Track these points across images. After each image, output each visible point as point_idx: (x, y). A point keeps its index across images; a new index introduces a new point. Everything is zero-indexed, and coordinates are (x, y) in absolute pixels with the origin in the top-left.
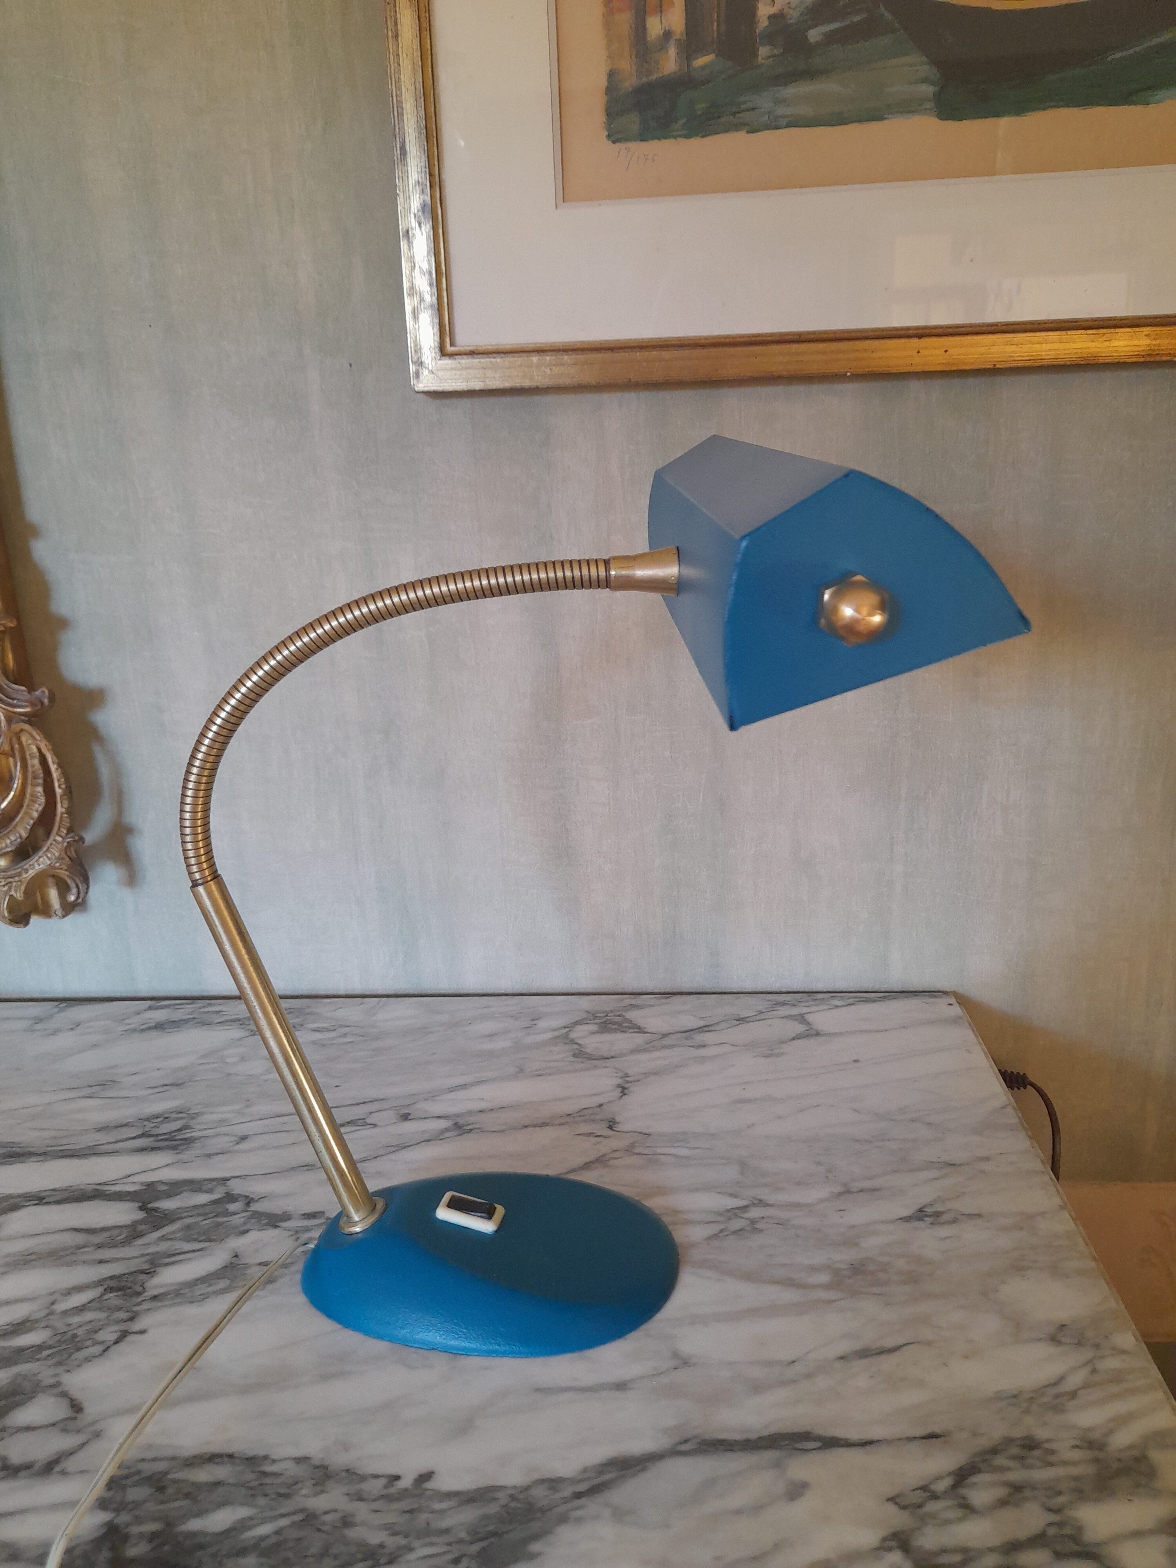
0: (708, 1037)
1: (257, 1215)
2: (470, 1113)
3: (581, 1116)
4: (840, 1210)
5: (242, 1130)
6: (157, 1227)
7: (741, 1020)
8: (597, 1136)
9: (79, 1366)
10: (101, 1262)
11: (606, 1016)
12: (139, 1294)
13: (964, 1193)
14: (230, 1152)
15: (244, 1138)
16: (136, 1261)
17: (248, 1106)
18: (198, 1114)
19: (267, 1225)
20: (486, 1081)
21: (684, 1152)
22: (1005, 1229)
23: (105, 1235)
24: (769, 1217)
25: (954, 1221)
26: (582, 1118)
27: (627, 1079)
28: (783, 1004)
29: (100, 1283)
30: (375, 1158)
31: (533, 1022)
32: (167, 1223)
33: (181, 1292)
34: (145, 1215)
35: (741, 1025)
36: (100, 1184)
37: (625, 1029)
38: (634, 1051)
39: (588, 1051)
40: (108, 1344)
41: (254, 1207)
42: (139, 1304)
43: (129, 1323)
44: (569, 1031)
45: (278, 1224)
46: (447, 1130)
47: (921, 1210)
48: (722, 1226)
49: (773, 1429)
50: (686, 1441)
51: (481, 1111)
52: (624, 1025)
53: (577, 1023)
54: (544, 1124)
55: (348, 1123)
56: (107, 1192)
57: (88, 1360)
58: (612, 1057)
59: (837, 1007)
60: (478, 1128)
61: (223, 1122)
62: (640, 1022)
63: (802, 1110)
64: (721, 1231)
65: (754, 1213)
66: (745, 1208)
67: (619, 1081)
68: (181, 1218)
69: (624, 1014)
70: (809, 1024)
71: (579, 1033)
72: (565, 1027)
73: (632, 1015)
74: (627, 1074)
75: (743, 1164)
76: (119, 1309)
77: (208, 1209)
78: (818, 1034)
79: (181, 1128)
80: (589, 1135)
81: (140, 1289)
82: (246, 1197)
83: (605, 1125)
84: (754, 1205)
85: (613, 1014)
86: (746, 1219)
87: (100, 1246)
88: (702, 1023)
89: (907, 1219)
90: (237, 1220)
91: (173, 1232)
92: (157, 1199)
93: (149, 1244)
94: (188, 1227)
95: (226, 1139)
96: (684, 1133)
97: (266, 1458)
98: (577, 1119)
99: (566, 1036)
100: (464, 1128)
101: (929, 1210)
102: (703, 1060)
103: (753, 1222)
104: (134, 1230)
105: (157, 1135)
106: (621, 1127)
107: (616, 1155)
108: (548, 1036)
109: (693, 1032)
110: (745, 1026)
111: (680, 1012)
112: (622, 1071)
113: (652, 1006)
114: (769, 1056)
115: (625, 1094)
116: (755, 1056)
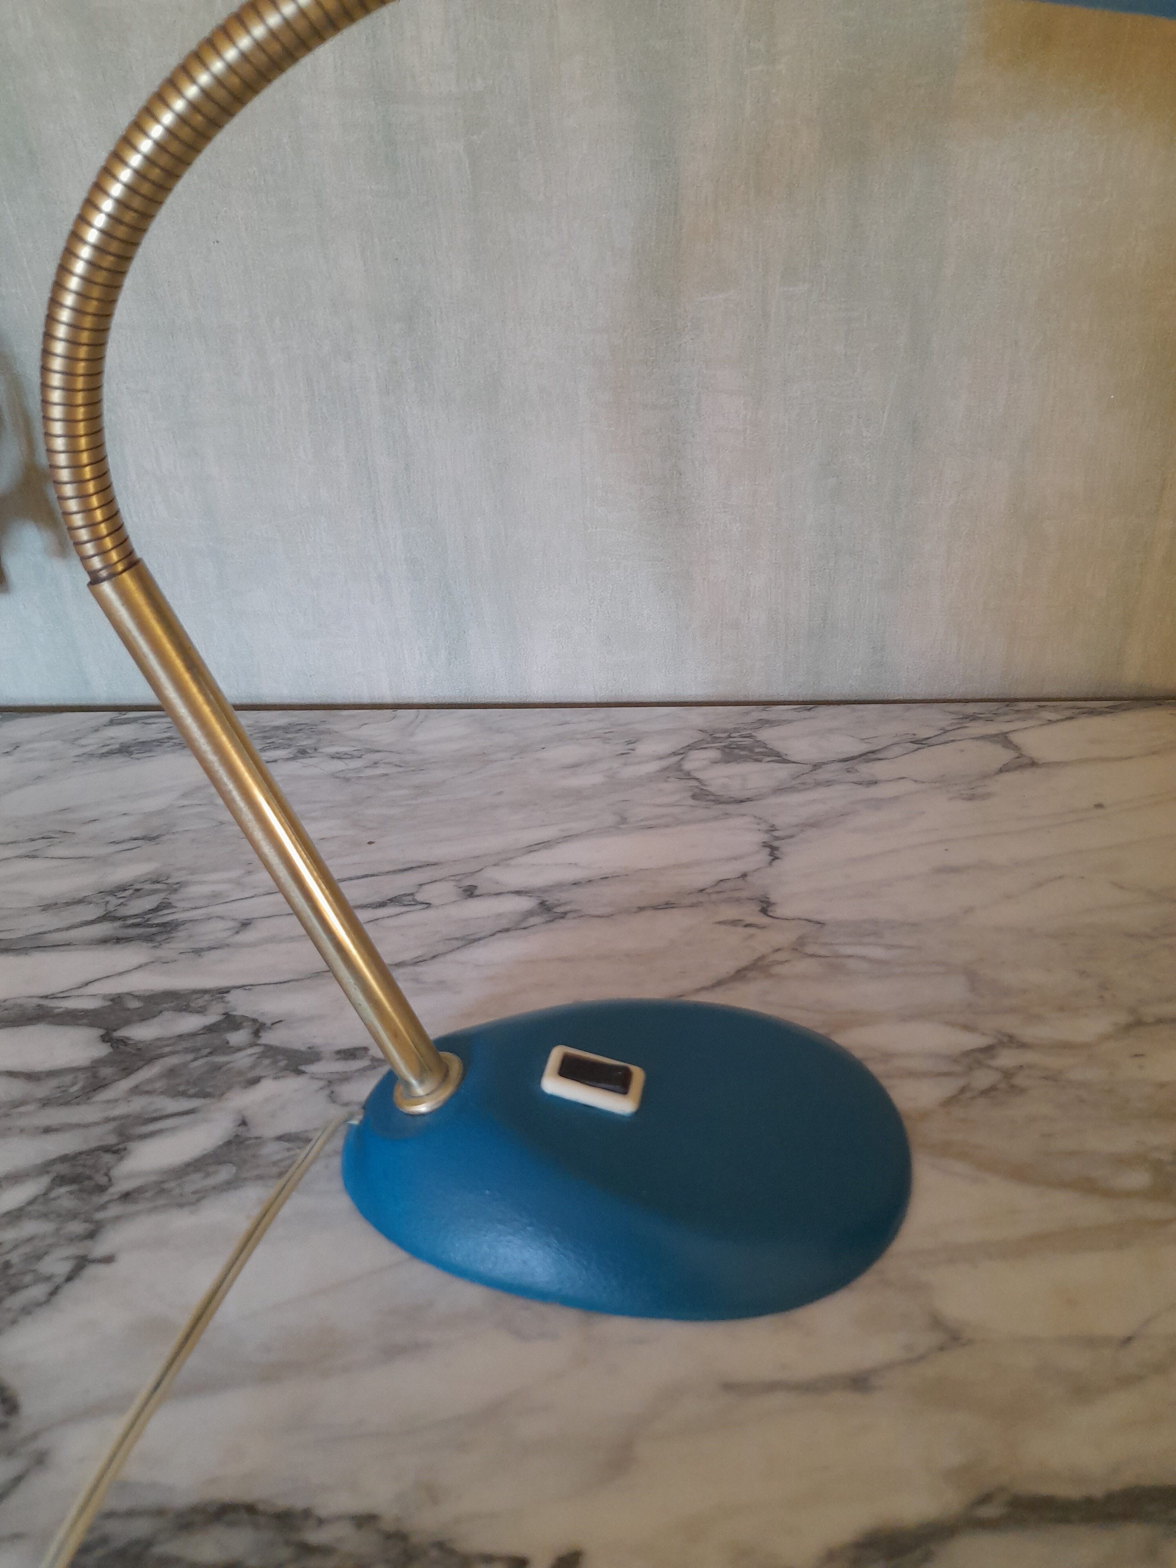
0: (878, 769)
1: (271, 1052)
2: (560, 886)
3: (719, 892)
4: (1136, 1056)
5: (243, 910)
6: (127, 1072)
7: (921, 743)
8: (746, 926)
9: (14, 1322)
10: (47, 1130)
11: (729, 736)
12: (101, 1189)
14: (228, 945)
15: (246, 924)
16: (98, 1131)
17: (250, 873)
18: (181, 885)
19: (287, 1069)
20: (577, 835)
21: (878, 953)
23: (53, 1083)
24: (1031, 1067)
26: (721, 896)
27: (776, 834)
28: (974, 718)
29: (44, 1168)
30: (434, 957)
31: (630, 746)
32: (141, 1063)
33: (166, 1186)
34: (111, 1050)
35: (921, 750)
36: (46, 997)
37: (759, 757)
38: (779, 790)
39: (712, 789)
40: (58, 1280)
41: (266, 1038)
42: (103, 1207)
43: (89, 1243)
44: (682, 759)
45: (303, 1068)
46: (530, 913)
48: (961, 1082)
49: (1128, 1478)
50: (985, 1499)
51: (575, 884)
52: (757, 750)
53: (691, 747)
54: (668, 906)
55: (391, 900)
56: (57, 1011)
57: (27, 1310)
58: (749, 800)
59: (1050, 722)
60: (575, 911)
61: (215, 898)
62: (778, 746)
63: (1039, 885)
64: (963, 1090)
65: (1007, 1059)
66: (989, 1050)
67: (765, 837)
68: (162, 1056)
69: (754, 734)
70: (1016, 748)
71: (696, 761)
72: (674, 754)
73: (765, 735)
74: (773, 825)
75: (971, 975)
76: (73, 1216)
77: (200, 1041)
78: (1033, 764)
79: (158, 906)
80: (734, 923)
81: (103, 1180)
82: (255, 1021)
83: (755, 907)
84: (1001, 1044)
85: (738, 734)
86: (997, 1069)
87: (46, 1103)
88: (864, 748)
90: (242, 1060)
91: (150, 1081)
92: (127, 1022)
93: (116, 1101)
94: (171, 1072)
95: (221, 925)
96: (875, 922)
97: (307, 1514)
98: (714, 897)
99: (678, 767)
100: (555, 910)
102: (878, 804)
103: (1008, 1074)
104: (95, 1076)
105: (124, 918)
106: (779, 911)
107: (779, 956)
108: (653, 767)
109: (855, 761)
110: (926, 752)
111: (831, 731)
112: (766, 822)
113: (790, 722)
114: (971, 798)
115: (776, 858)
116: (951, 799)
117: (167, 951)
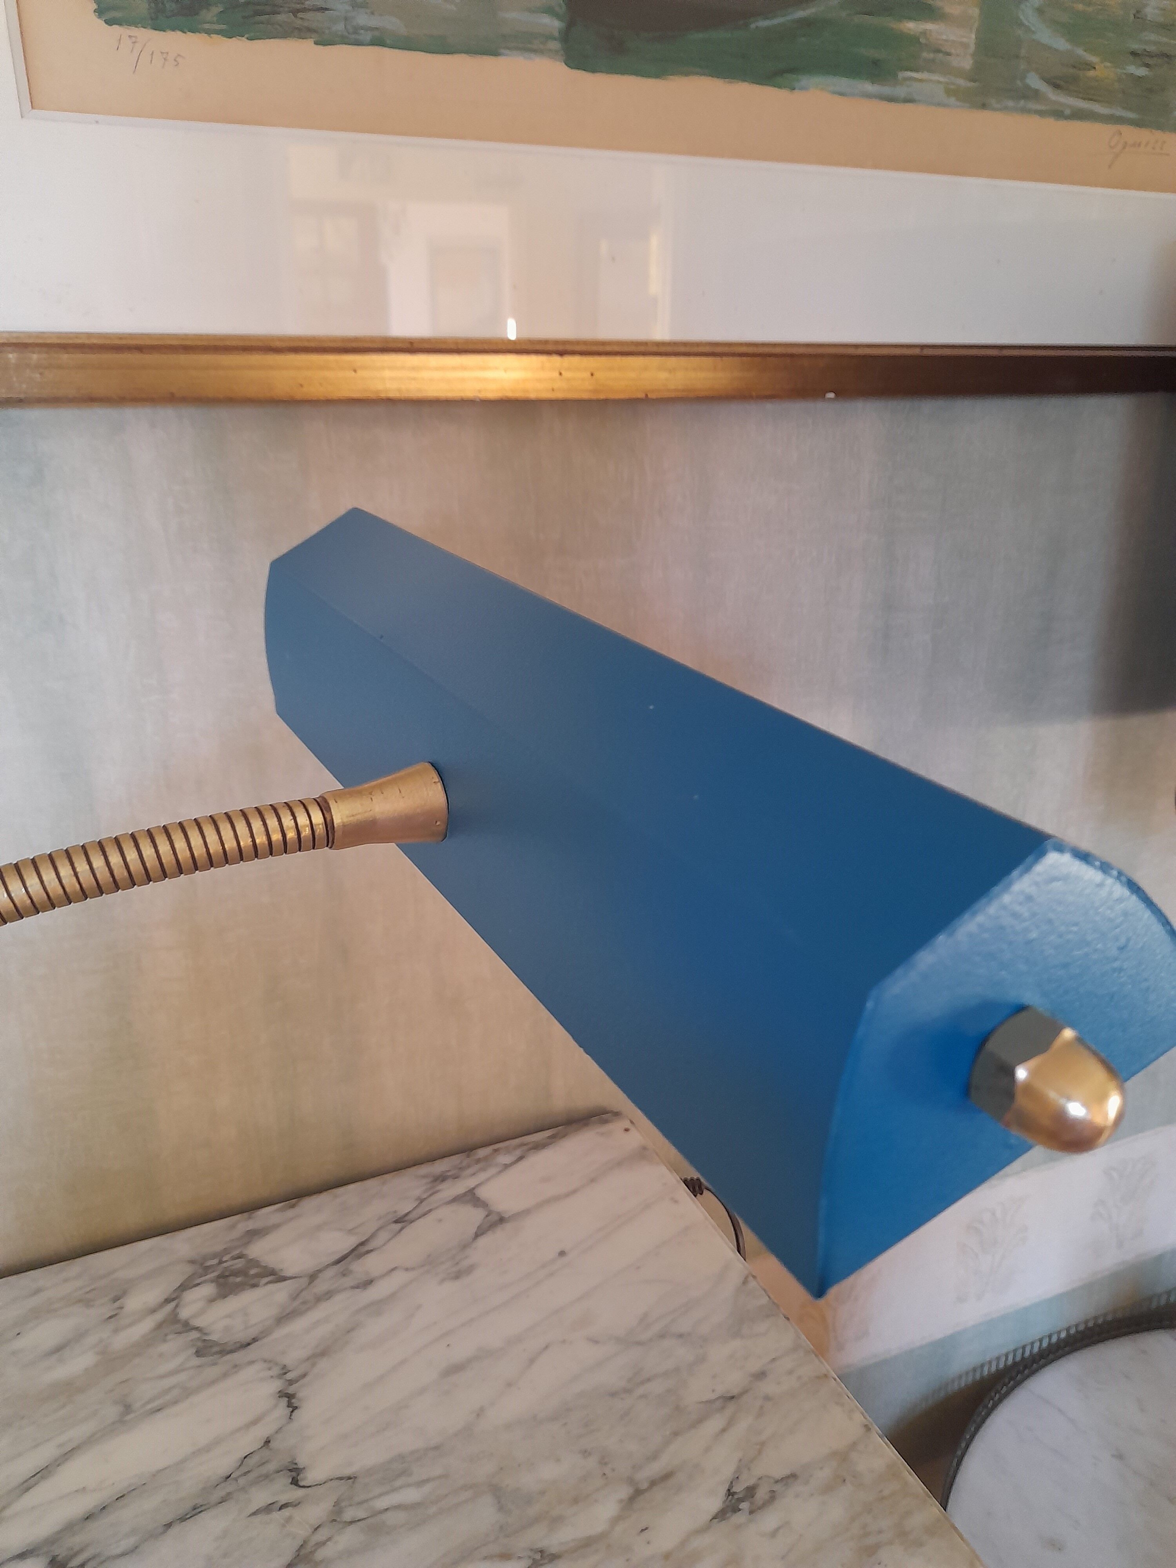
0: (371, 1264)
2: (70, 1528)
3: (245, 1474)
4: (642, 1530)
7: (402, 1221)
8: (283, 1507)
11: (221, 1262)
13: (763, 1444)
20: (78, 1449)
21: (410, 1495)
22: (828, 1489)
25: (773, 1497)
26: (251, 1476)
27: (289, 1376)
28: (441, 1178)
31: (118, 1304)
35: (404, 1229)
37: (256, 1281)
38: (283, 1318)
39: (214, 1337)
44: (177, 1306)
47: (730, 1493)
51: (86, 1519)
52: (253, 1272)
53: (184, 1287)
54: (196, 1510)
58: (255, 1340)
59: (506, 1166)
60: (93, 1557)
62: (271, 1261)
63: (532, 1361)
67: (279, 1384)
69: (245, 1252)
70: (484, 1204)
71: (191, 1305)
72: (167, 1301)
73: (257, 1250)
74: (285, 1366)
75: (496, 1491)
78: (502, 1220)
80: (268, 1508)
83: (284, 1480)
85: (229, 1257)
88: (351, 1241)
89: (721, 1515)
96: (401, 1458)
98: (242, 1481)
99: (174, 1318)
101: (738, 1488)
102: (377, 1308)
106: (311, 1476)
107: (320, 1536)
108: (147, 1325)
109: (349, 1259)
110: (410, 1231)
111: (319, 1228)
112: (277, 1364)
113: (276, 1226)
114: (457, 1276)
115: (295, 1408)
116: (442, 1281)
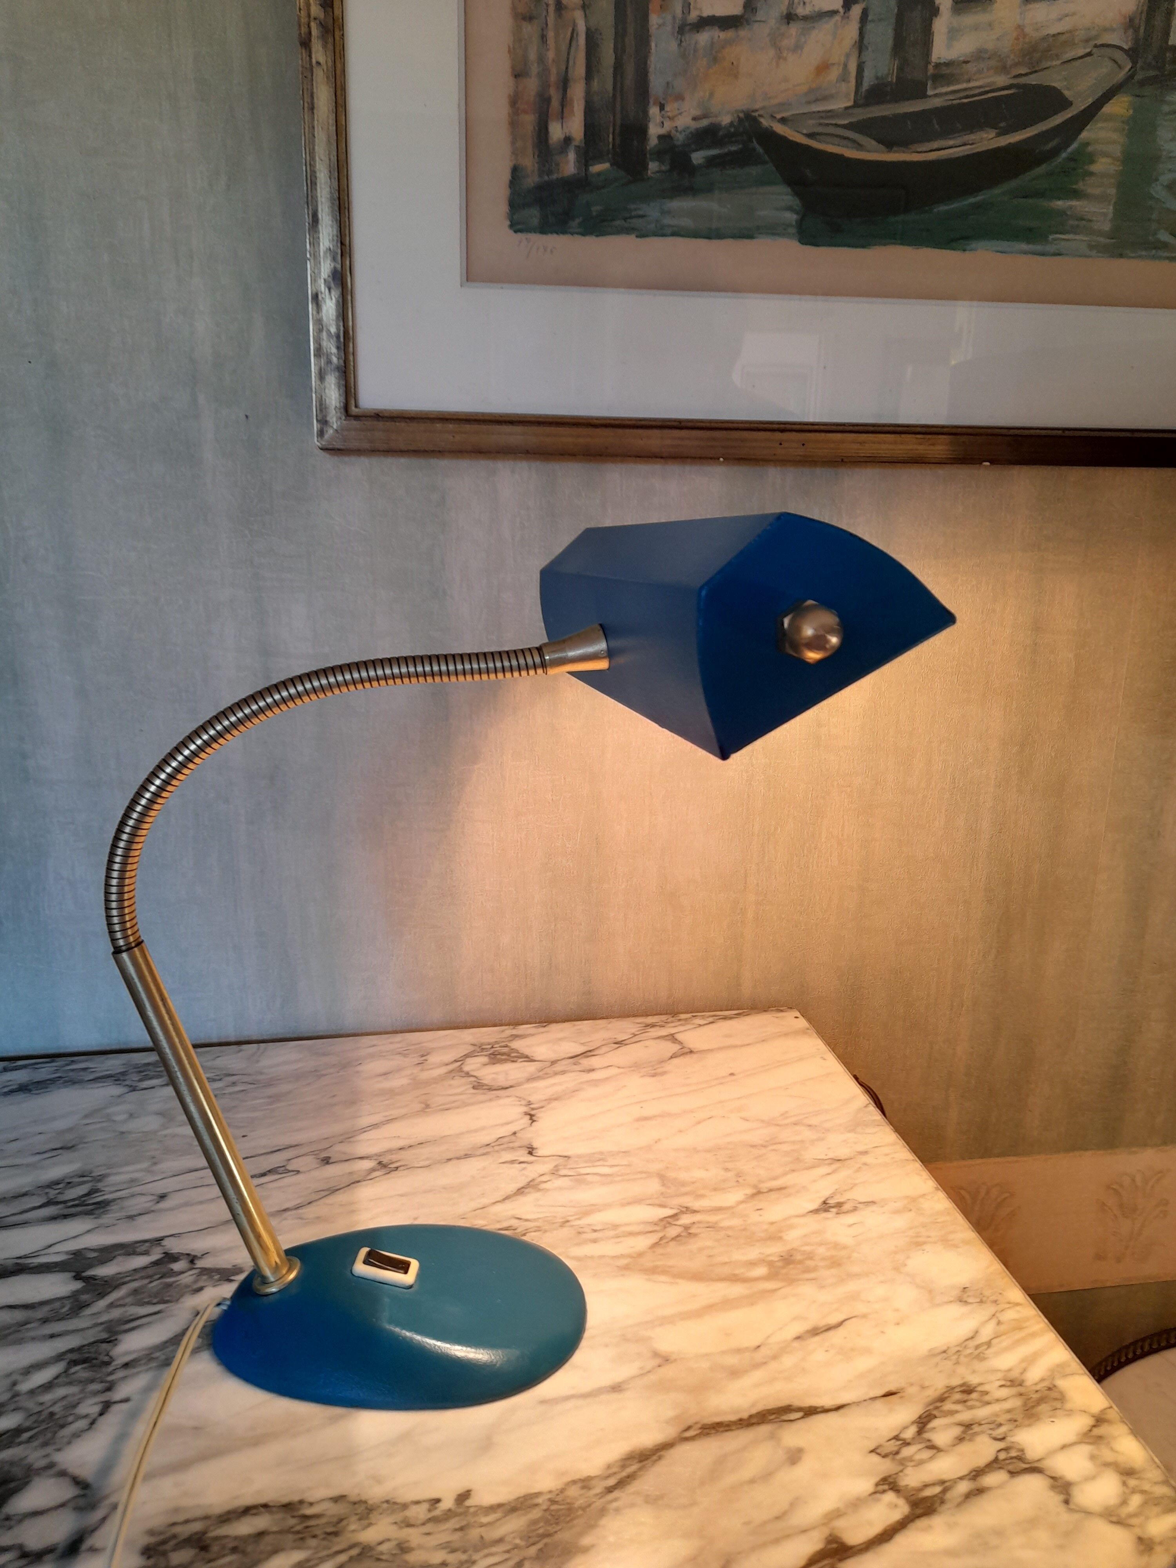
0: (594, 1062)
1: (205, 1271)
2: (390, 1151)
3: (499, 1145)
4: (758, 1210)
5: (160, 1187)
6: (102, 1295)
7: (620, 1043)
8: (520, 1163)
9: (69, 1443)
10: (52, 1336)
11: (492, 1047)
12: (108, 1364)
13: (855, 1185)
14: (153, 1211)
15: (163, 1197)
16: (91, 1332)
17: (155, 1164)
18: (101, 1178)
19: (220, 1280)
20: (396, 1119)
21: (604, 1170)
22: (897, 1212)
23: (46, 1309)
24: (699, 1222)
25: (855, 1209)
26: (502, 1147)
27: (532, 1106)
28: (653, 1026)
29: (59, 1357)
30: (309, 1203)
31: (423, 1058)
32: (110, 1290)
33: (153, 1356)
34: (84, 1284)
35: (621, 1048)
36: (20, 1258)
37: (515, 1059)
38: (531, 1079)
39: (485, 1082)
40: (94, 1416)
41: (200, 1264)
42: (111, 1374)
43: (108, 1393)
44: (462, 1064)
45: (232, 1278)
46: (373, 1170)
47: (825, 1203)
48: (661, 1235)
49: (760, 1407)
50: (689, 1428)
51: (400, 1149)
52: (513, 1055)
53: (467, 1056)
54: (467, 1156)
55: (269, 1171)
56: (31, 1265)
57: (77, 1435)
58: (511, 1087)
59: (700, 1025)
60: (404, 1165)
61: (133, 1182)
62: (526, 1051)
63: (699, 1123)
64: (661, 1239)
65: (686, 1220)
66: (675, 1216)
67: (525, 1109)
68: (124, 1283)
69: (509, 1044)
70: (680, 1043)
71: (471, 1065)
72: (456, 1061)
73: (516, 1045)
74: (530, 1101)
75: (662, 1178)
76: (92, 1381)
77: (150, 1271)
78: (691, 1052)
79: (89, 1192)
80: (512, 1162)
81: (106, 1359)
82: (188, 1255)
83: (523, 1151)
84: (682, 1212)
85: (498, 1045)
86: (680, 1226)
87: (45, 1321)
88: (583, 1049)
89: (816, 1211)
90: (187, 1278)
91: (122, 1298)
92: (91, 1266)
93: (99, 1313)
94: (135, 1292)
95: (143, 1199)
96: (601, 1153)
97: (301, 1502)
98: (497, 1148)
99: (459, 1070)
100: (390, 1166)
101: (832, 1202)
102: (595, 1083)
103: (686, 1228)
104: (77, 1300)
105: (65, 1202)
106: (540, 1152)
107: (543, 1178)
108: (443, 1070)
109: (579, 1057)
110: (624, 1049)
111: (561, 1039)
112: (524, 1099)
113: (533, 1035)
114: (654, 1076)
115: (534, 1121)
116: (642, 1076)
117: (106, 1219)
